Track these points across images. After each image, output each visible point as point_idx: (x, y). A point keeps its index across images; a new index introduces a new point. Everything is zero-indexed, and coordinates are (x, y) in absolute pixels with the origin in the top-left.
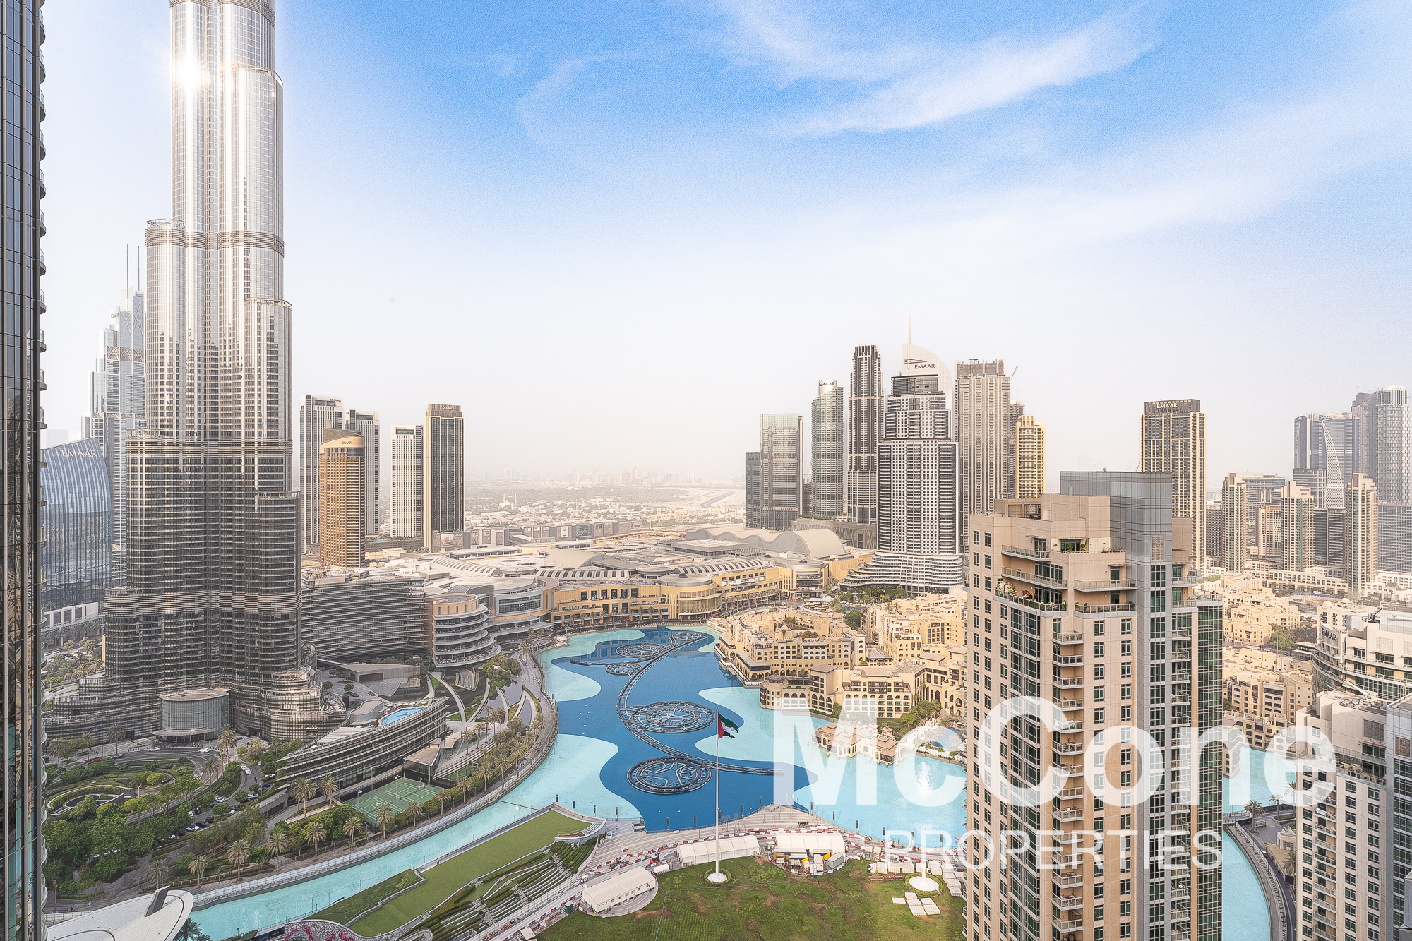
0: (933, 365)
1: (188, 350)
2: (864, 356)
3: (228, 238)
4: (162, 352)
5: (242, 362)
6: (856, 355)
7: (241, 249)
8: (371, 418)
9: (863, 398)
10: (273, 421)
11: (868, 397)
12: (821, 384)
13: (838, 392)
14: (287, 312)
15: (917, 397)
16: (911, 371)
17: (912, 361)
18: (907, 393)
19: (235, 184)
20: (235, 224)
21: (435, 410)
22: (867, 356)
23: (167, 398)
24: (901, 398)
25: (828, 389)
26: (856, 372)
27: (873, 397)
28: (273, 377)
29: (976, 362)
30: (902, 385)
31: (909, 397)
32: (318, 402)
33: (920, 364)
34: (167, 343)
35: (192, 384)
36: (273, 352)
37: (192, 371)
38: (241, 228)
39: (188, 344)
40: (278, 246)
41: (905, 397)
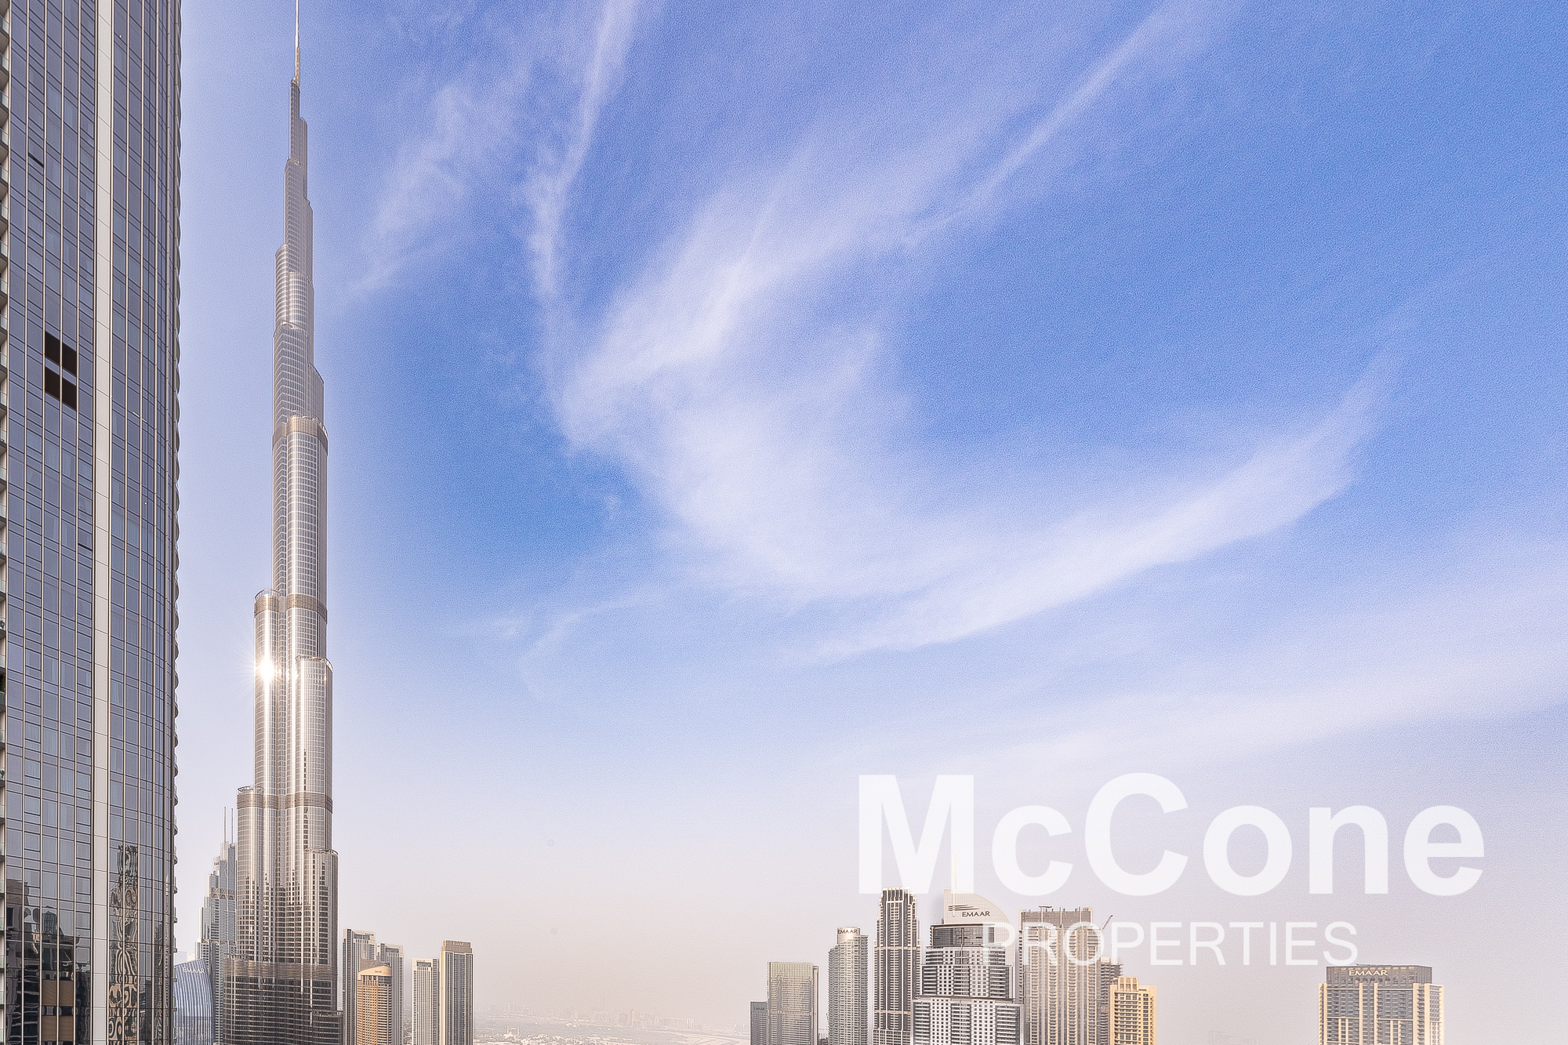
0: (987, 913)
1: (265, 891)
2: (894, 902)
3: (293, 799)
4: (248, 892)
5: (302, 901)
6: (884, 900)
7: (302, 808)
8: (397, 951)
9: (894, 948)
10: (323, 950)
11: (899, 948)
12: (840, 932)
13: (862, 942)
14: (335, 859)
15: (965, 949)
16: (954, 919)
17: (958, 908)
18: (952, 945)
19: (297, 754)
20: (297, 788)
21: (449, 945)
22: (899, 902)
23: (251, 930)
24: (944, 949)
25: (849, 937)
26: (884, 918)
27: (906, 948)
28: (323, 914)
29: (1049, 910)
30: (942, 935)
31: (955, 949)
32: (356, 936)
33: (970, 912)
34: (251, 885)
35: (267, 919)
36: (324, 893)
37: (267, 908)
38: (302, 790)
39: (265, 886)
40: (328, 804)
41: (949, 949)
